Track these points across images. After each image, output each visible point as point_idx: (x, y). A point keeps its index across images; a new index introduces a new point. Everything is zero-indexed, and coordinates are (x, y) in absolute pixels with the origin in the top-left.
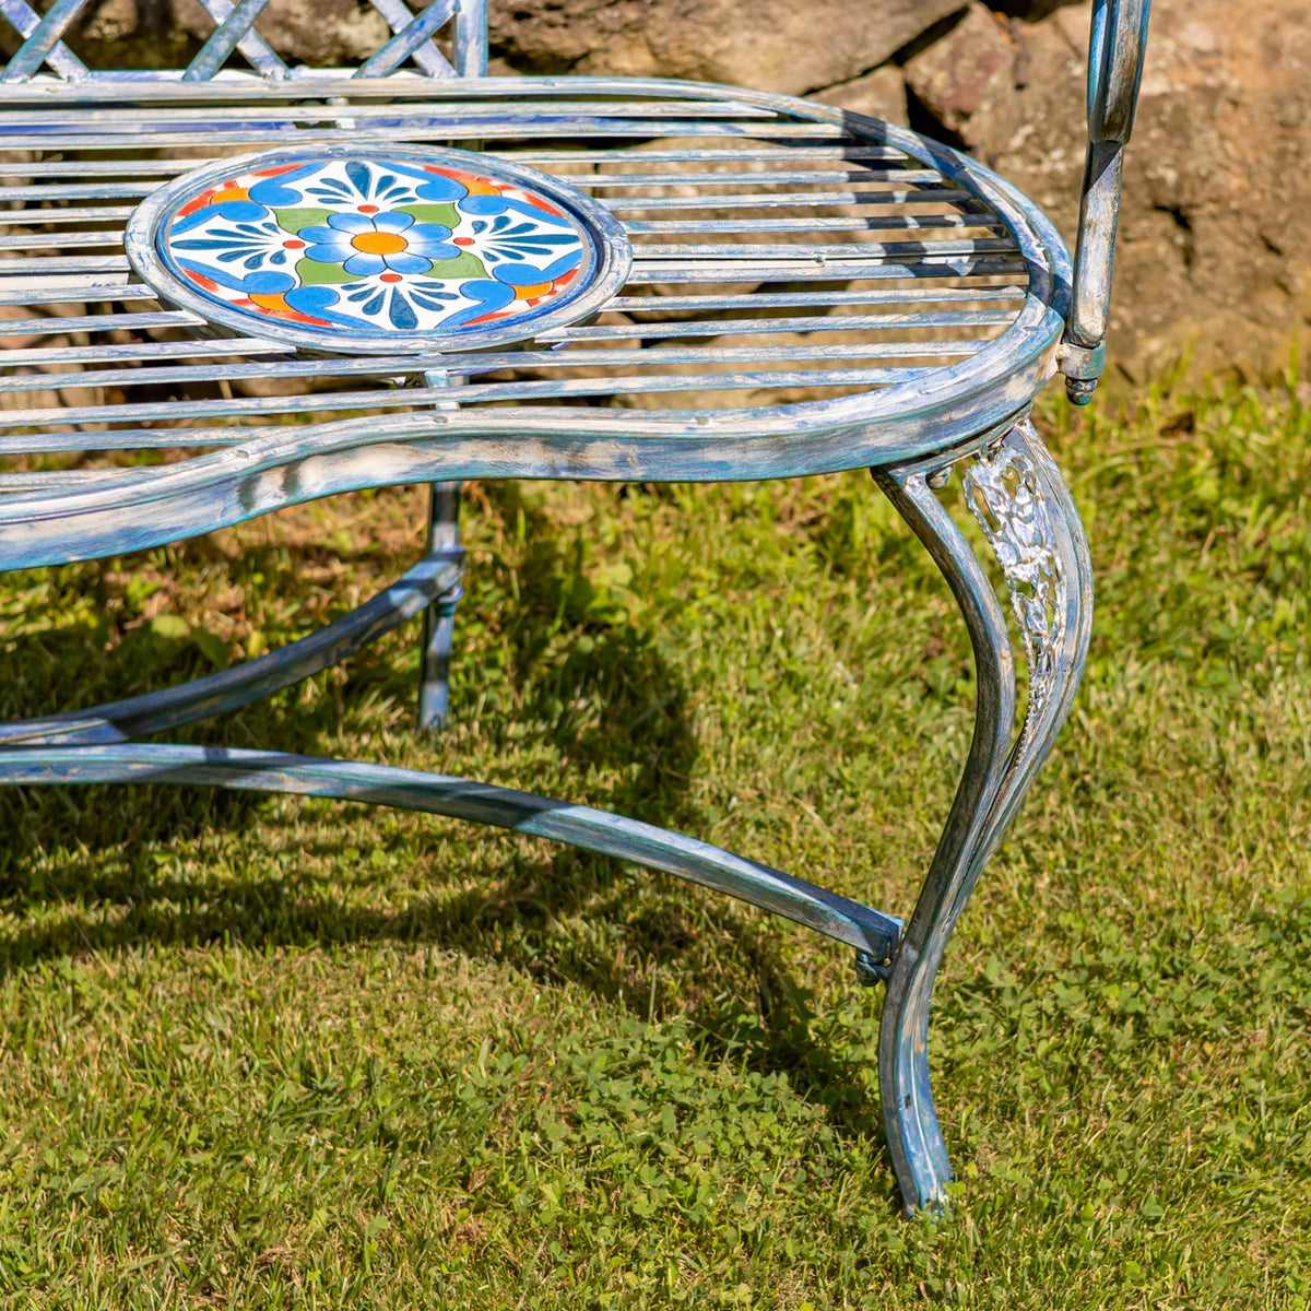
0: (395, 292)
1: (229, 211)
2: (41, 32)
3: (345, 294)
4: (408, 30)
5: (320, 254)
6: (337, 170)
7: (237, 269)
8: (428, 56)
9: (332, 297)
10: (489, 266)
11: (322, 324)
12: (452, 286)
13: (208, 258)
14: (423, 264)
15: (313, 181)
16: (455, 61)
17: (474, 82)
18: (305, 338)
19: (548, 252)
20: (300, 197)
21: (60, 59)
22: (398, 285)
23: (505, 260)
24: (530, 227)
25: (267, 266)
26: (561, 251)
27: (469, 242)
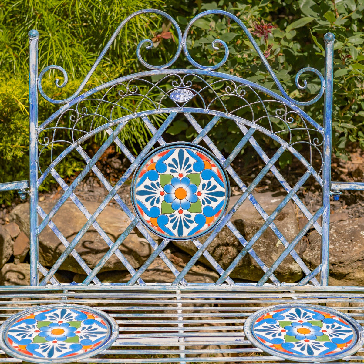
0: (308, 345)
1: (268, 321)
2: (224, 274)
3: (296, 345)
4: (310, 275)
5: (290, 334)
6: (293, 311)
7: (270, 337)
8: (314, 281)
9: (293, 346)
10: (331, 338)
11: (290, 353)
12: (322, 343)
13: (263, 334)
14: (315, 337)
15: (287, 313)
16: (321, 283)
17: (325, 288)
18: (287, 357)
19: (345, 335)
20: (284, 318)
21: (229, 280)
22: (309, 343)
23: (334, 337)
24: (340, 328)
25: (277, 337)
26: (348, 334)
27: (325, 331)
